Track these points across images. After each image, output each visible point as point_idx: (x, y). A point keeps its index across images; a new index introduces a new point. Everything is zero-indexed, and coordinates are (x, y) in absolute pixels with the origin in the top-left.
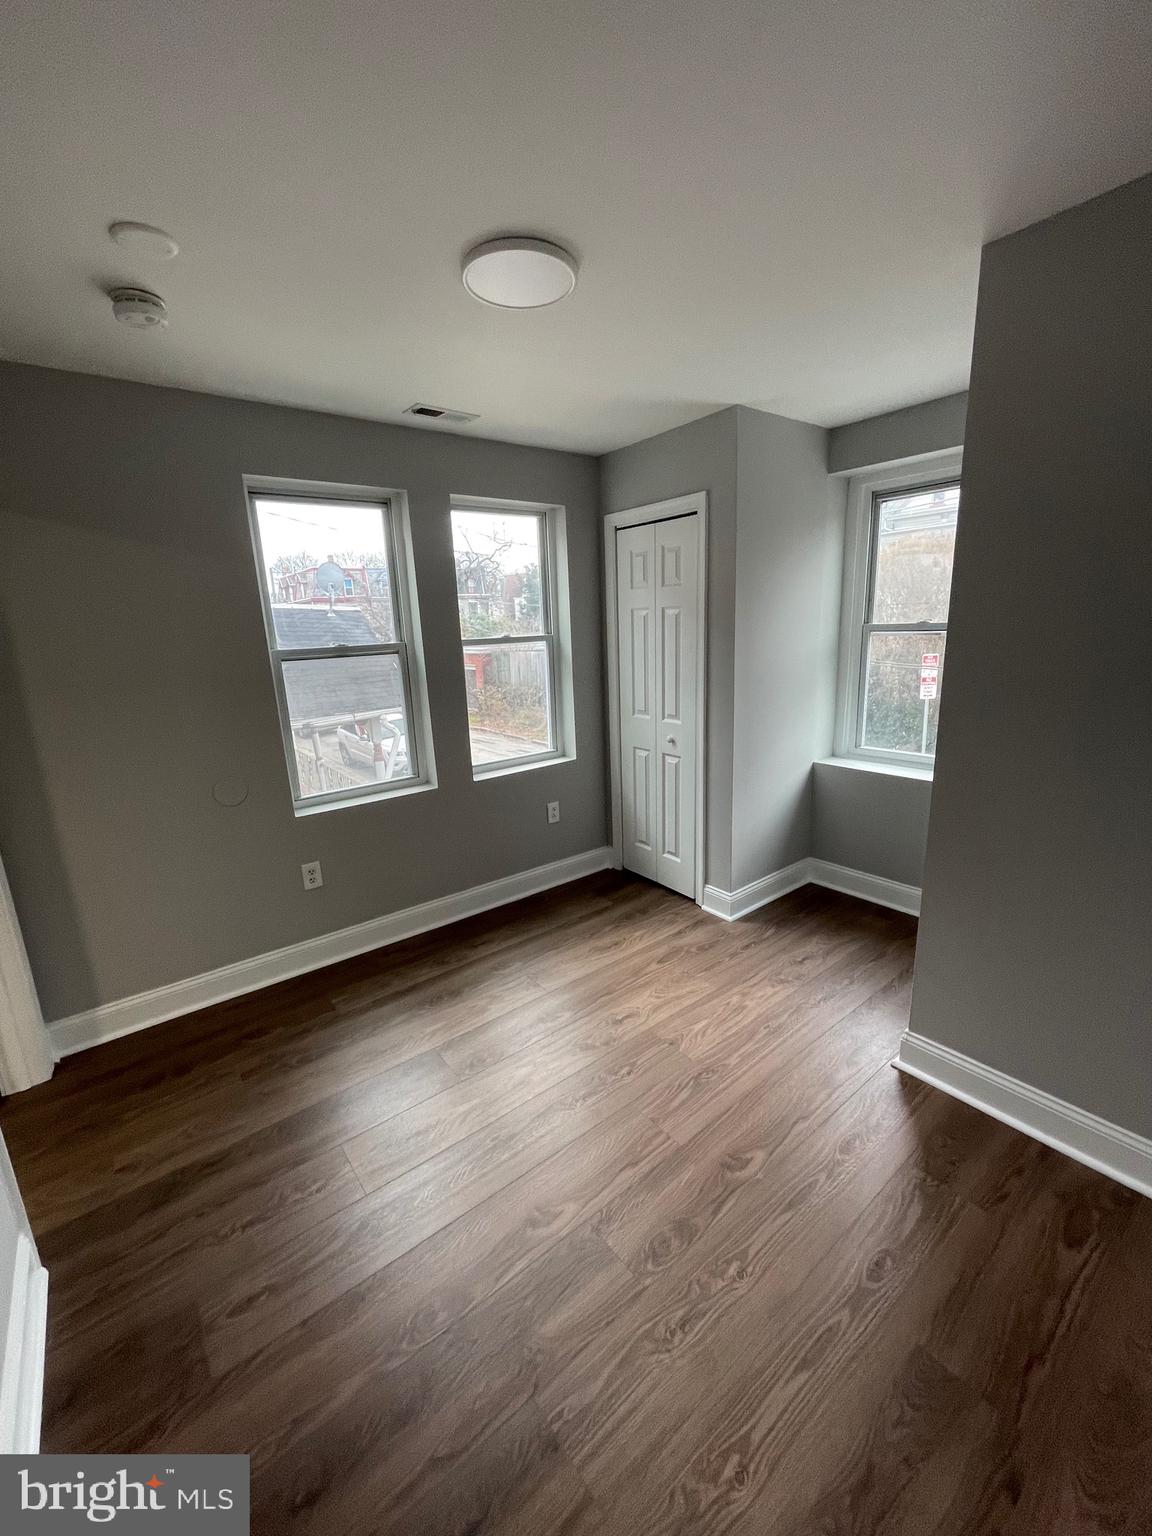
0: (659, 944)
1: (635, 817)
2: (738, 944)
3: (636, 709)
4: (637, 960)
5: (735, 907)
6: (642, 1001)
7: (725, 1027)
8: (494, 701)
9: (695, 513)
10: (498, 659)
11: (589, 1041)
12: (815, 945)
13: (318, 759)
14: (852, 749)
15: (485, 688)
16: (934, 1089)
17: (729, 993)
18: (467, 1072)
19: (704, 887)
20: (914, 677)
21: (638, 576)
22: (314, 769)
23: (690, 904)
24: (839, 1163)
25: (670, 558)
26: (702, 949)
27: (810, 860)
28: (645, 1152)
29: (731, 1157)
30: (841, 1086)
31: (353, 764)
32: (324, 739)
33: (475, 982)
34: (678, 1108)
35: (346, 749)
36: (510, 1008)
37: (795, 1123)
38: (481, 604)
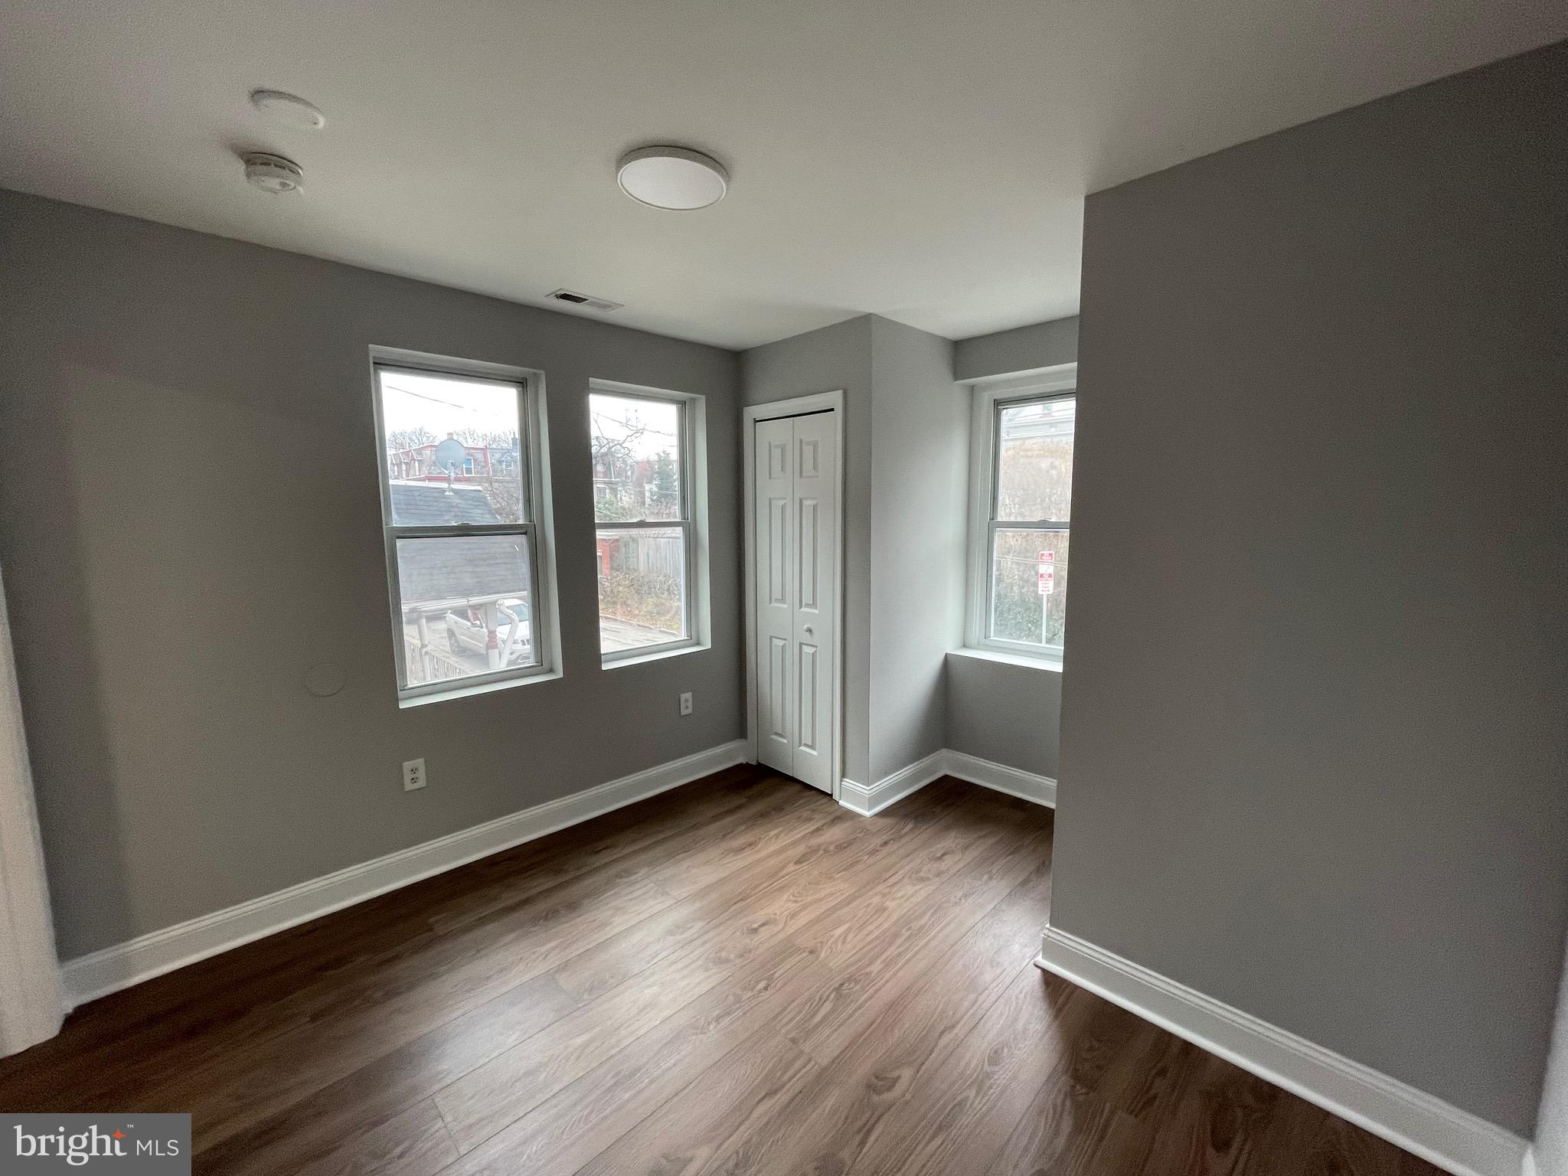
0: (794, 844)
1: (771, 709)
2: (877, 841)
3: (773, 598)
4: (771, 862)
5: (873, 801)
6: (779, 906)
7: (865, 932)
8: (621, 588)
9: (833, 410)
10: (626, 545)
11: (723, 954)
12: (952, 840)
13: (423, 646)
14: (983, 640)
15: (611, 575)
16: (1076, 987)
17: (870, 893)
18: (586, 996)
19: (841, 781)
20: (1033, 573)
21: (777, 467)
22: (418, 658)
23: (825, 800)
24: (988, 1076)
25: (808, 451)
26: (841, 847)
27: (944, 752)
28: (786, 1078)
29: (877, 1078)
30: (986, 989)
31: (462, 651)
32: (430, 624)
33: (595, 893)
34: (821, 1022)
35: (455, 636)
36: (636, 920)
37: (943, 1032)
38: (611, 488)
